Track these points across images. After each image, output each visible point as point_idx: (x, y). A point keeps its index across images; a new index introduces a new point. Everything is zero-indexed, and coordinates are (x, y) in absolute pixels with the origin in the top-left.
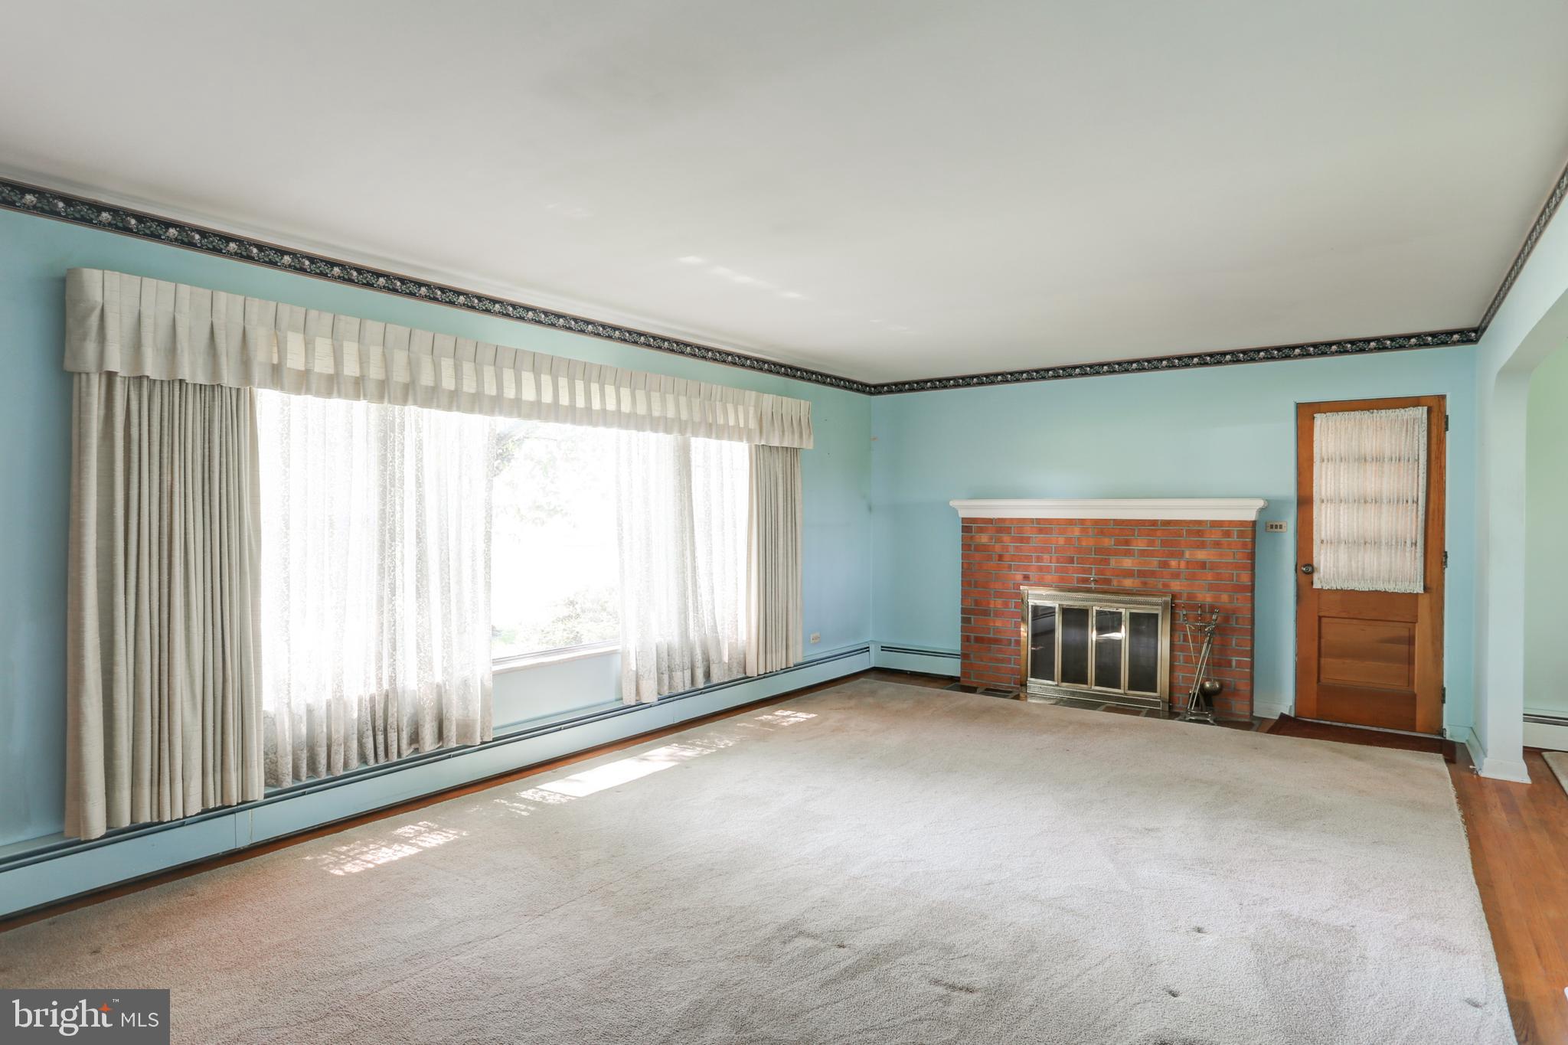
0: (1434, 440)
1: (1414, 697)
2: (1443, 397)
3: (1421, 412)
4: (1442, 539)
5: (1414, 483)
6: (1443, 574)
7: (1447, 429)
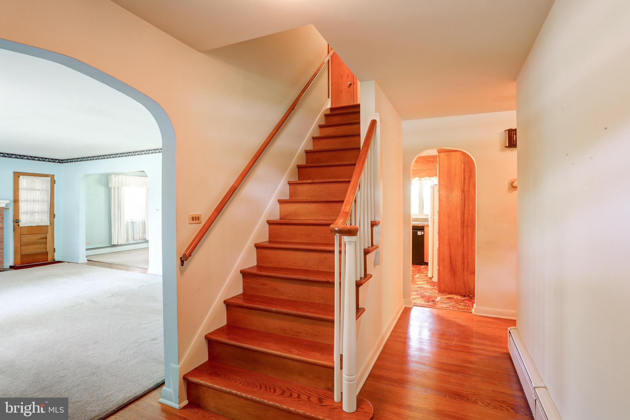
0: (52, 186)
1: (48, 252)
2: (54, 175)
3: (49, 178)
4: (54, 211)
5: (47, 197)
6: (54, 220)
7: (55, 183)
